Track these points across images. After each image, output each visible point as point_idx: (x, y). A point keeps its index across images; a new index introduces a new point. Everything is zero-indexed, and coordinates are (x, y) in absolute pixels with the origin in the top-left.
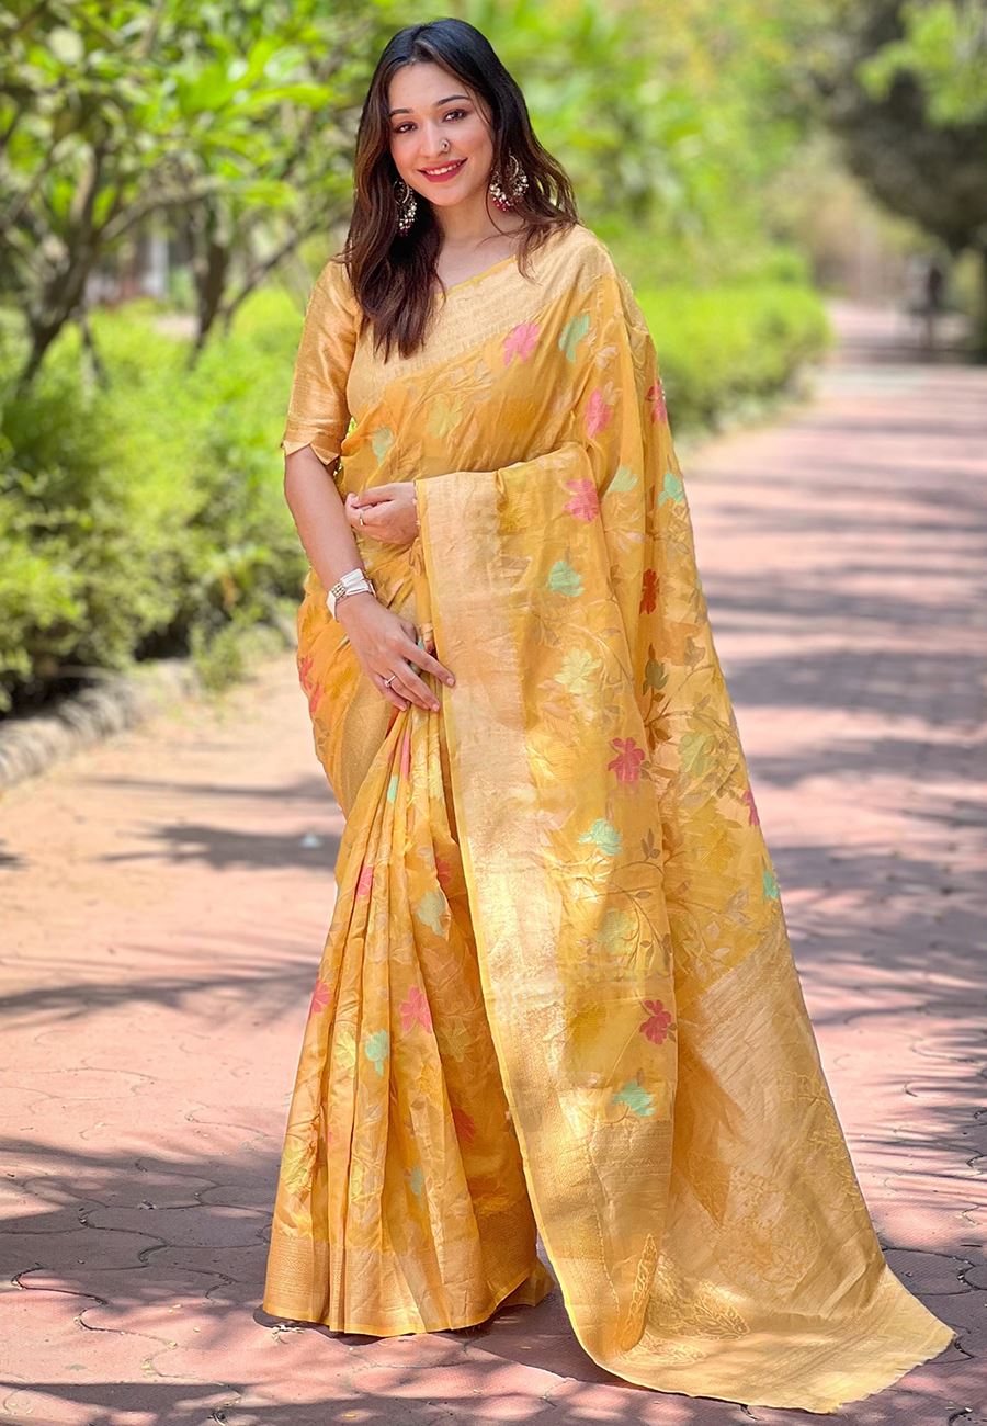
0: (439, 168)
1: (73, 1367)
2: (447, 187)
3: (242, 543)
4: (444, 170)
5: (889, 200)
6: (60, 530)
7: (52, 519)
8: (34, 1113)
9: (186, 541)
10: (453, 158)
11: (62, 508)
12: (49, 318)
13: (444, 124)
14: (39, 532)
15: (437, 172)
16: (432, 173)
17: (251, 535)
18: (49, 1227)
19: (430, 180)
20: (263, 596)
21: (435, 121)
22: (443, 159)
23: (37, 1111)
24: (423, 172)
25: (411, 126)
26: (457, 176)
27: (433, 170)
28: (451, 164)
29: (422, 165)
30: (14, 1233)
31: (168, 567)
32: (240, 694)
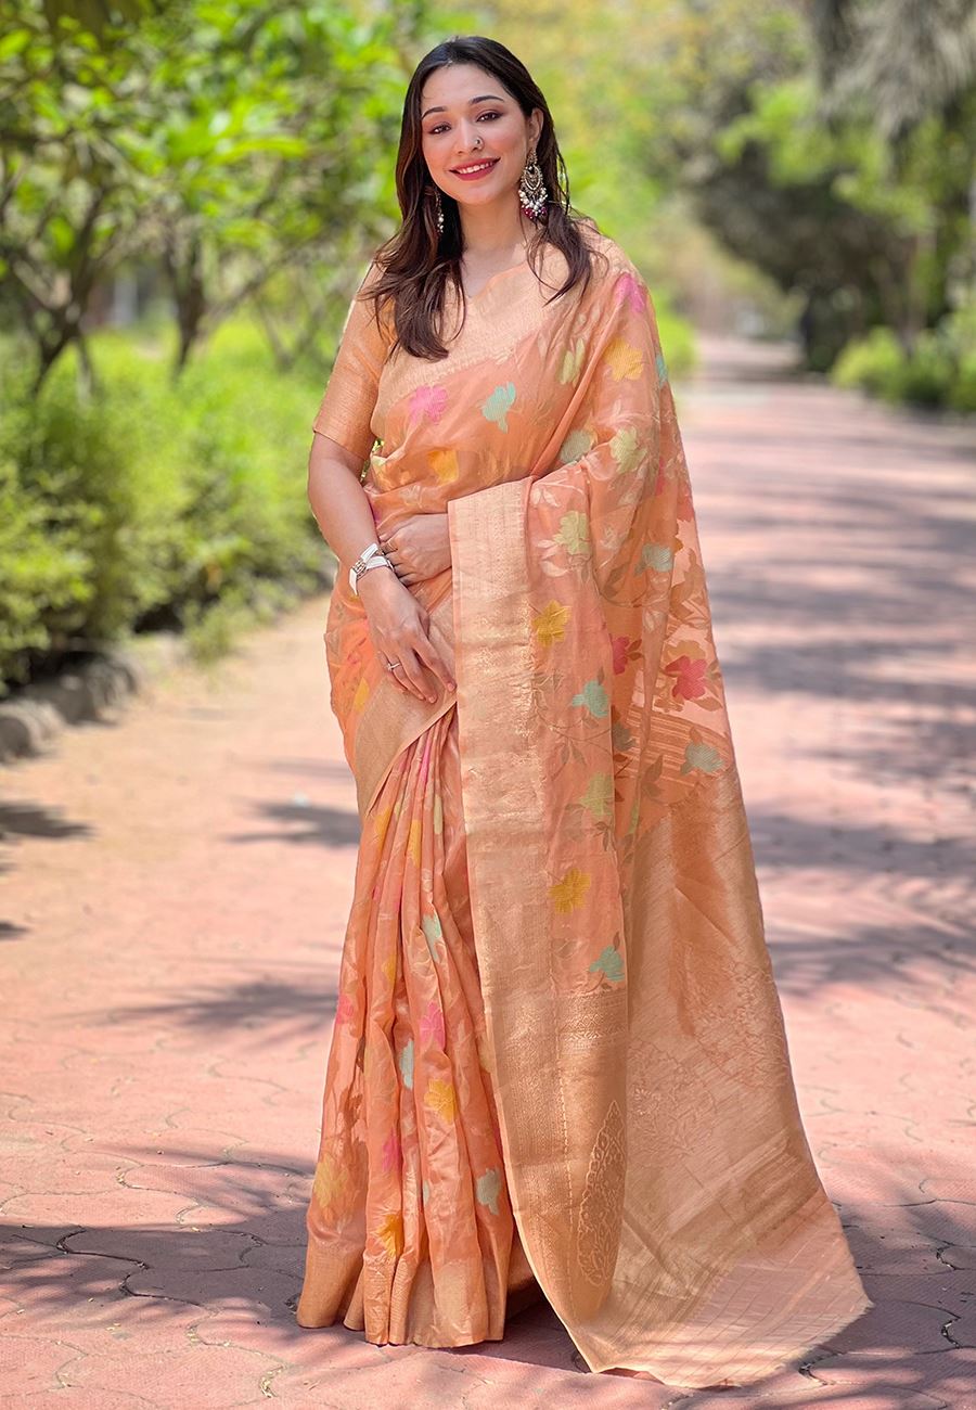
0: (472, 166)
1: (121, 1336)
2: (478, 186)
3: (226, 533)
4: (476, 168)
5: (734, 247)
6: (71, 523)
7: (64, 513)
8: (67, 1068)
9: (179, 532)
10: (486, 155)
11: (73, 502)
12: (53, 339)
13: (479, 123)
14: (52, 525)
15: (470, 170)
16: (465, 172)
17: (235, 527)
18: (88, 1188)
19: (463, 179)
20: (245, 579)
21: (469, 119)
22: (476, 156)
23: (70, 1066)
24: (455, 172)
25: (444, 128)
26: (488, 176)
27: (466, 168)
28: (483, 162)
29: (454, 164)
30: (55, 1194)
31: (163, 555)
32: (229, 666)
